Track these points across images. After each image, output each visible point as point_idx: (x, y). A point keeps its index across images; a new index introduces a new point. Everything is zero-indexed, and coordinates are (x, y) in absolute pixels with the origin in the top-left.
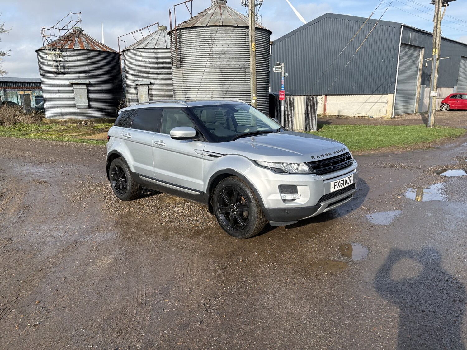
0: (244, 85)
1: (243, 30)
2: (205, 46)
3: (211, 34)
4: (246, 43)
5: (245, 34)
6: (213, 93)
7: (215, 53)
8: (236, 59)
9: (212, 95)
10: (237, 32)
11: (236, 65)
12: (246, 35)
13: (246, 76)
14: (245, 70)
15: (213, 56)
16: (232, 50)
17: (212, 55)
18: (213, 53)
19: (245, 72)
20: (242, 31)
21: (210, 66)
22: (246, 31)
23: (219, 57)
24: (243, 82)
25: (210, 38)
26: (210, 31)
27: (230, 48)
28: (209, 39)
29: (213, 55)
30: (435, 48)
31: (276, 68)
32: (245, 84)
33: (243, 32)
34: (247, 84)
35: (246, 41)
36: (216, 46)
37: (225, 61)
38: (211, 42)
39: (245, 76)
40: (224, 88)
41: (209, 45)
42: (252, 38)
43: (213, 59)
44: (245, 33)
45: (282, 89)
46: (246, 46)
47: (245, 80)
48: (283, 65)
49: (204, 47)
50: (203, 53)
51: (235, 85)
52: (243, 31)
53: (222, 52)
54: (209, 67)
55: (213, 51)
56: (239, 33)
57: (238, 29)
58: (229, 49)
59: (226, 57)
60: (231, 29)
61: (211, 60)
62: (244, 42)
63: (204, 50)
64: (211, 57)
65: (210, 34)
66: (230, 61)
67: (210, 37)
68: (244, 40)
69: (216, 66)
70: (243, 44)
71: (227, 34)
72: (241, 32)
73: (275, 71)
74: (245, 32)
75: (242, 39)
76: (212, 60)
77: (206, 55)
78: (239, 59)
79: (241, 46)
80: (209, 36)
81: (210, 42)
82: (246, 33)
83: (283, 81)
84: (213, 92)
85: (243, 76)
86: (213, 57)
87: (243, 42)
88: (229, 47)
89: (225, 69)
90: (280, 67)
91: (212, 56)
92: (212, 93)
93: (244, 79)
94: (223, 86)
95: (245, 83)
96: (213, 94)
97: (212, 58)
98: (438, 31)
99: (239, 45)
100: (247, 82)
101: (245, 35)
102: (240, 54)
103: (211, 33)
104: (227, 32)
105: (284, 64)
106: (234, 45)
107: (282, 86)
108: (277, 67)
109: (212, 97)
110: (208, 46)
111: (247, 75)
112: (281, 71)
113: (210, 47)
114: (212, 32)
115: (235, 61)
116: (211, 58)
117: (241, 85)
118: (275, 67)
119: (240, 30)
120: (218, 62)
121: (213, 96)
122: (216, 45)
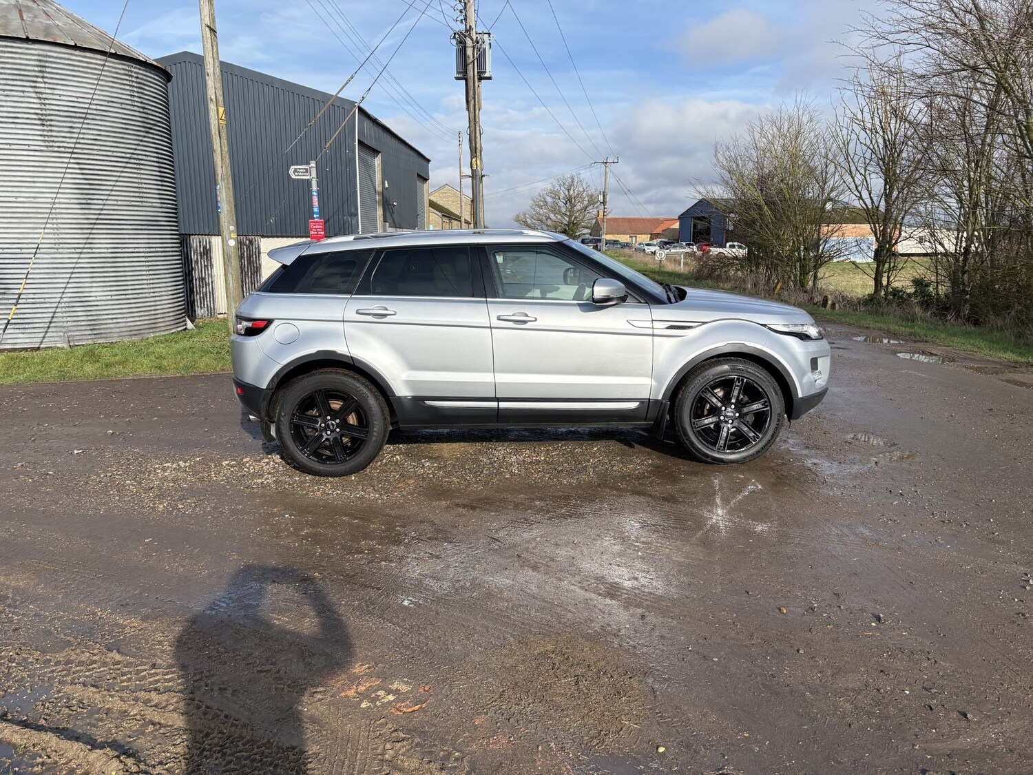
0: (140, 204)
1: (127, 67)
2: (23, 92)
3: (42, 64)
4: (136, 99)
5: (132, 76)
6: (59, 221)
7: (56, 115)
8: (114, 137)
9: (55, 226)
10: (113, 70)
11: (116, 152)
12: (134, 79)
13: (143, 181)
14: (138, 166)
15: (52, 123)
16: (105, 114)
17: (49, 120)
18: (50, 115)
19: (139, 171)
20: (124, 69)
21: (45, 149)
22: (132, 69)
23: (71, 127)
24: (138, 197)
25: (40, 74)
26: (39, 55)
27: (99, 107)
28: (37, 77)
29: (51, 120)
30: (476, 157)
31: (295, 171)
32: (142, 202)
33: (127, 72)
34: (146, 202)
35: (136, 94)
36: (58, 97)
37: (88, 139)
38: (43, 85)
39: (140, 181)
40: (90, 209)
41: (37, 93)
42: (218, 95)
43: (51, 131)
44: (130, 73)
45: (315, 216)
46: (135, 108)
47: (141, 190)
48: (313, 164)
49: (21, 94)
50: (18, 113)
51: (120, 203)
52: (127, 70)
53: (78, 115)
54: (41, 151)
55: (52, 110)
56: (117, 73)
57: (113, 63)
58: (96, 110)
59: (90, 129)
60: (97, 59)
61: (45, 133)
62: (131, 96)
63: (22, 102)
64: (47, 126)
65: (37, 63)
66: (100, 140)
67: (40, 72)
68: (131, 91)
69: (62, 149)
70: (130, 102)
71: (90, 71)
72: (122, 72)
73: (293, 177)
74: (132, 71)
75: (125, 89)
76: (49, 134)
77: (28, 118)
78: (122, 138)
79: (124, 106)
80: (36, 69)
81: (38, 85)
82: (133, 74)
83: (315, 199)
84: (57, 219)
85: (136, 180)
86: (50, 125)
87: (129, 97)
88: (96, 105)
89: (89, 159)
90: (307, 169)
91: (49, 123)
92: (55, 221)
93: (139, 188)
94: (86, 204)
95: (141, 200)
96: (57, 224)
97: (50, 128)
98: (478, 128)
99: (122, 104)
100: (146, 197)
101: (130, 79)
102: (124, 126)
103: (40, 61)
104: (88, 65)
105: (314, 162)
106: (109, 102)
107: (316, 210)
108: (300, 169)
109: (56, 231)
110: (34, 95)
111: (144, 179)
112: (308, 177)
113: (40, 98)
114: (45, 59)
115: (113, 142)
116: (45, 128)
117: (133, 203)
118: (293, 168)
119: (121, 66)
120: (68, 140)
121: (57, 229)
122: (60, 95)
